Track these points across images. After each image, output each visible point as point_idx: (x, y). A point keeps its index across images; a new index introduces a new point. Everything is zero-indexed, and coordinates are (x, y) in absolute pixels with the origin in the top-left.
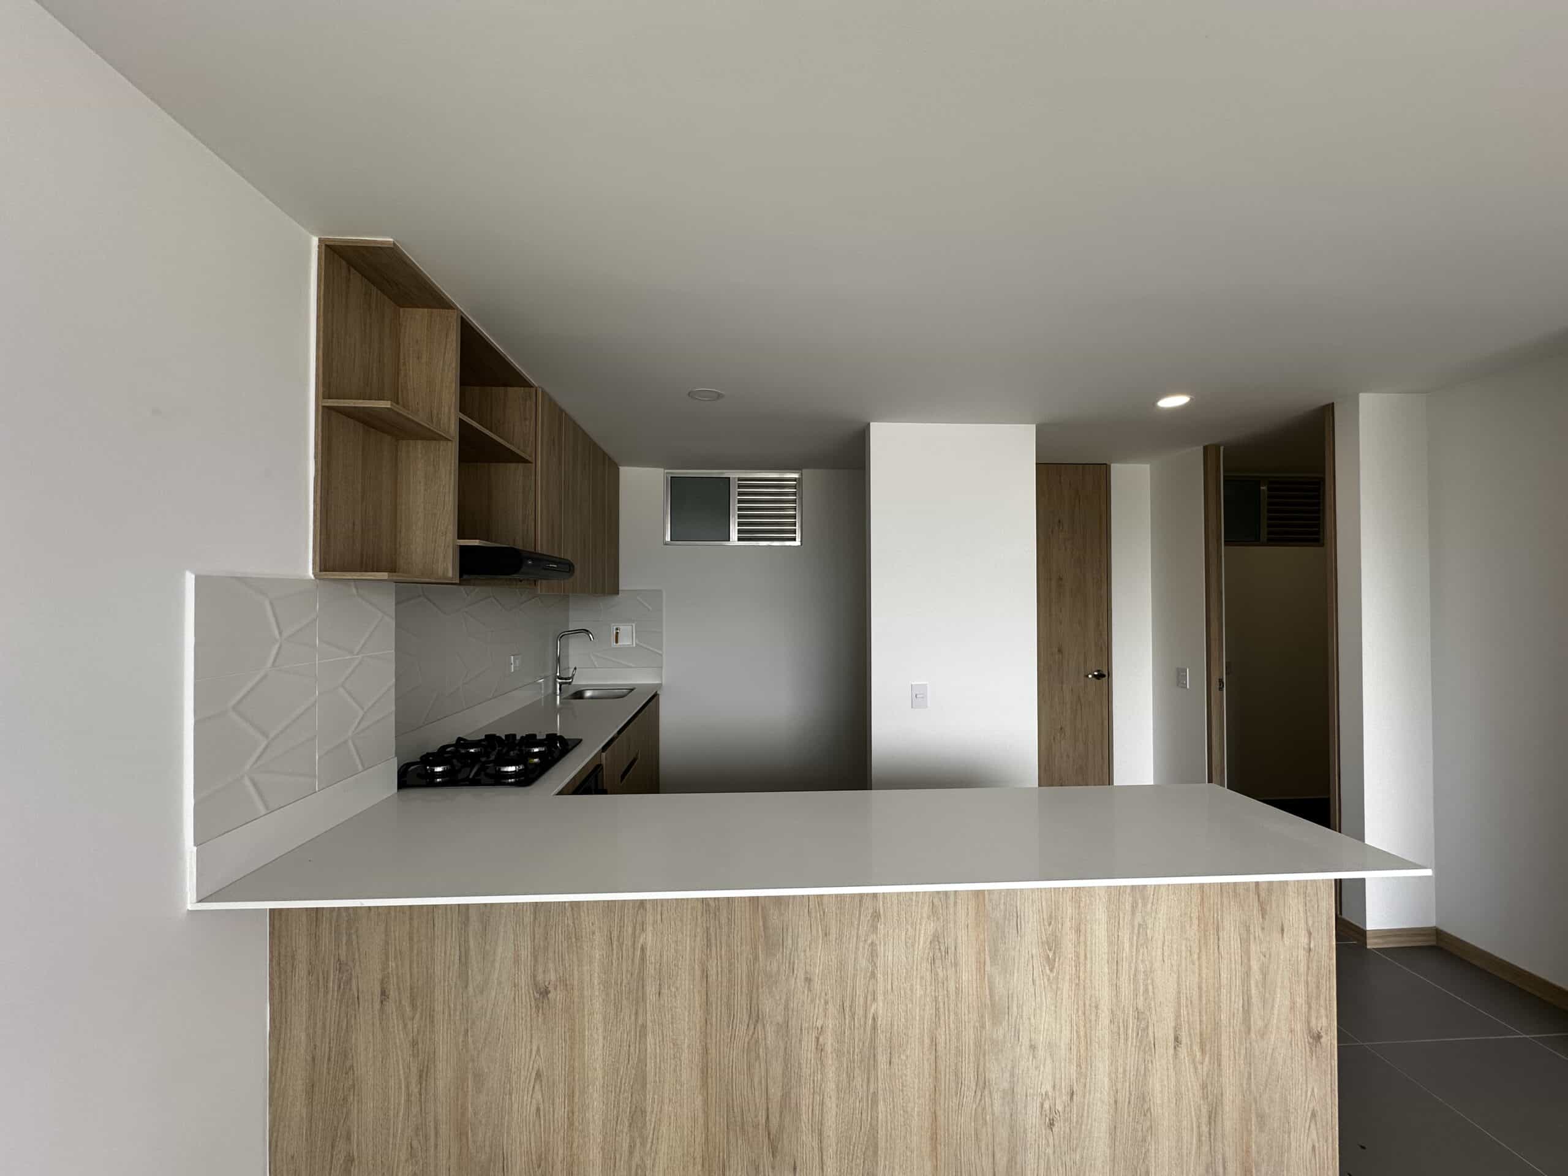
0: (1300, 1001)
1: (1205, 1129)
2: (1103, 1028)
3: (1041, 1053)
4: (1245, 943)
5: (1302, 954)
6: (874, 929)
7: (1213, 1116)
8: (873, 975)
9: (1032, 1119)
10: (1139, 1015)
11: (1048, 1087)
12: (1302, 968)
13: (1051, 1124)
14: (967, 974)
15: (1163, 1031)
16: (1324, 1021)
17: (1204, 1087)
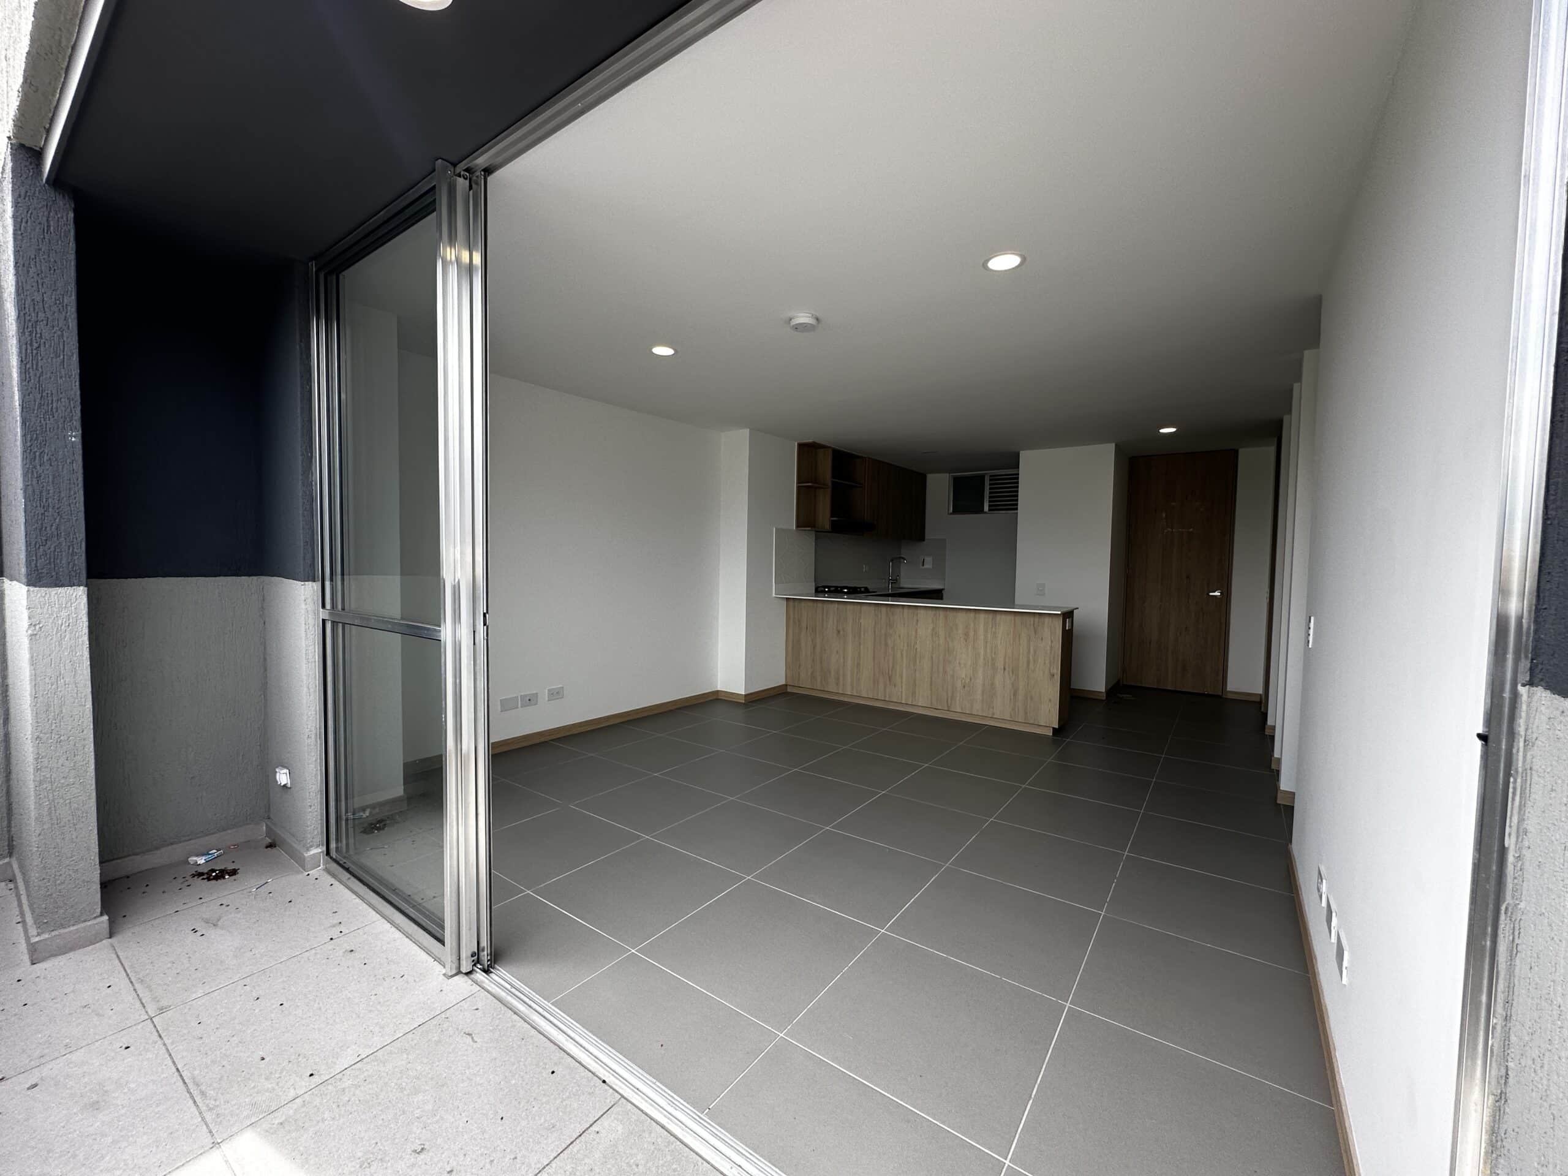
0: (1047, 662)
1: (1012, 697)
2: (981, 661)
3: (962, 666)
4: (1029, 641)
5: (1048, 648)
6: (917, 624)
7: (1015, 694)
8: (916, 637)
9: (959, 684)
10: (993, 659)
11: (964, 676)
12: (1049, 652)
13: (964, 687)
14: (942, 641)
15: (1000, 664)
16: (1055, 671)
17: (1013, 684)
